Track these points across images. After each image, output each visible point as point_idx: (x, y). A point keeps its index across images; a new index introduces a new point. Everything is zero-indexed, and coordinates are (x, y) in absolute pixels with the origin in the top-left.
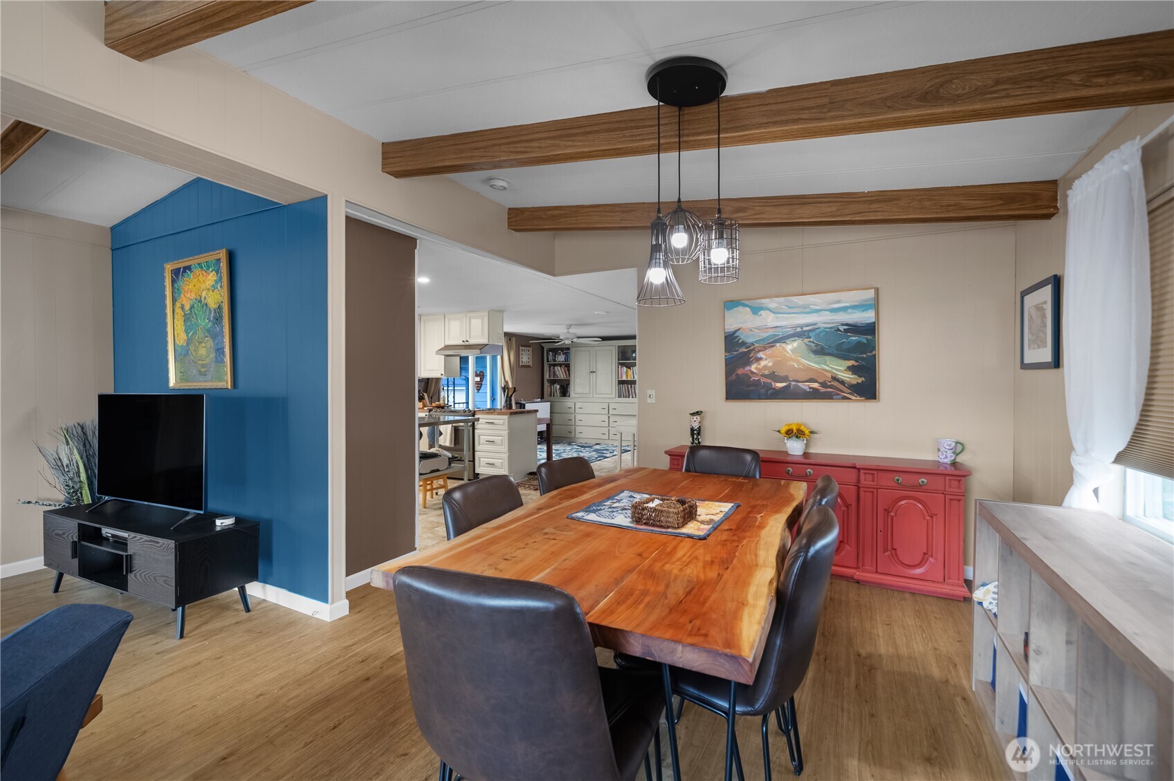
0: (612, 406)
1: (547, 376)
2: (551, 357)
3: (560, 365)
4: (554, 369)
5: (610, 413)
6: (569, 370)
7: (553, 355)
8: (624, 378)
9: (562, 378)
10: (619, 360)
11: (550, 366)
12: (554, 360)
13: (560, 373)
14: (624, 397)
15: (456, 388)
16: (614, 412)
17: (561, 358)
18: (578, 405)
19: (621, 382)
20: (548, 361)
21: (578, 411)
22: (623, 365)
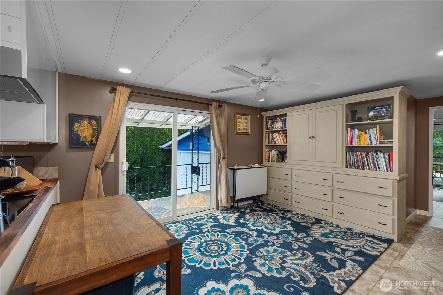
0: (337, 178)
1: (266, 142)
2: (269, 125)
3: (278, 132)
4: (272, 135)
5: (335, 186)
6: (286, 136)
7: (272, 123)
8: (356, 144)
9: (280, 144)
10: (347, 122)
11: (269, 133)
12: (273, 128)
13: (278, 139)
14: (355, 167)
15: (199, 152)
16: (340, 186)
17: (279, 125)
18: (295, 173)
19: (350, 149)
20: (267, 128)
21: (294, 178)
22: (352, 127)
